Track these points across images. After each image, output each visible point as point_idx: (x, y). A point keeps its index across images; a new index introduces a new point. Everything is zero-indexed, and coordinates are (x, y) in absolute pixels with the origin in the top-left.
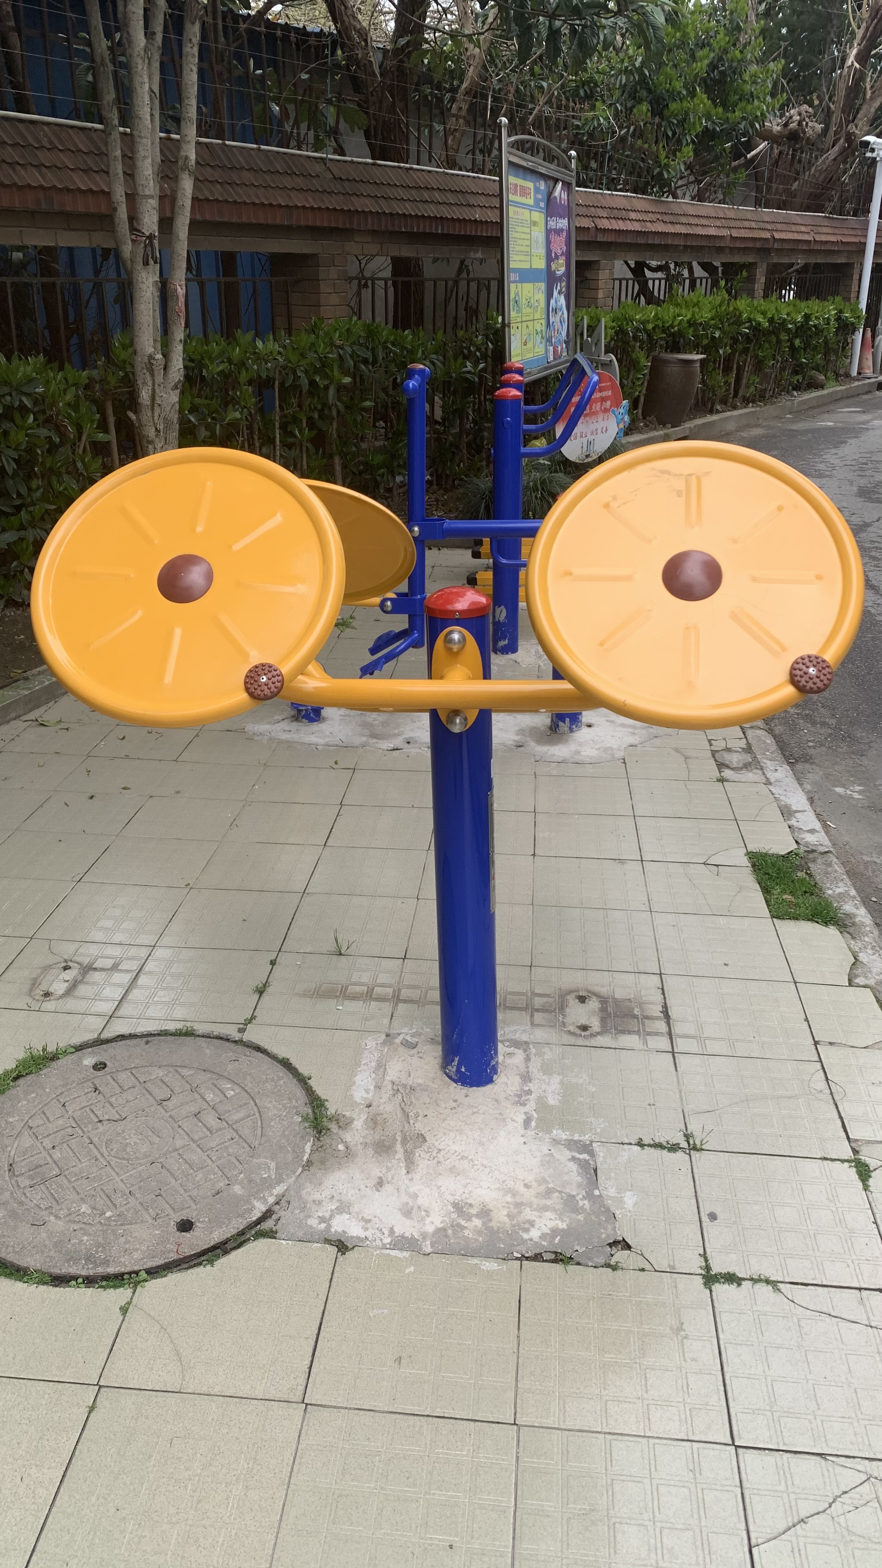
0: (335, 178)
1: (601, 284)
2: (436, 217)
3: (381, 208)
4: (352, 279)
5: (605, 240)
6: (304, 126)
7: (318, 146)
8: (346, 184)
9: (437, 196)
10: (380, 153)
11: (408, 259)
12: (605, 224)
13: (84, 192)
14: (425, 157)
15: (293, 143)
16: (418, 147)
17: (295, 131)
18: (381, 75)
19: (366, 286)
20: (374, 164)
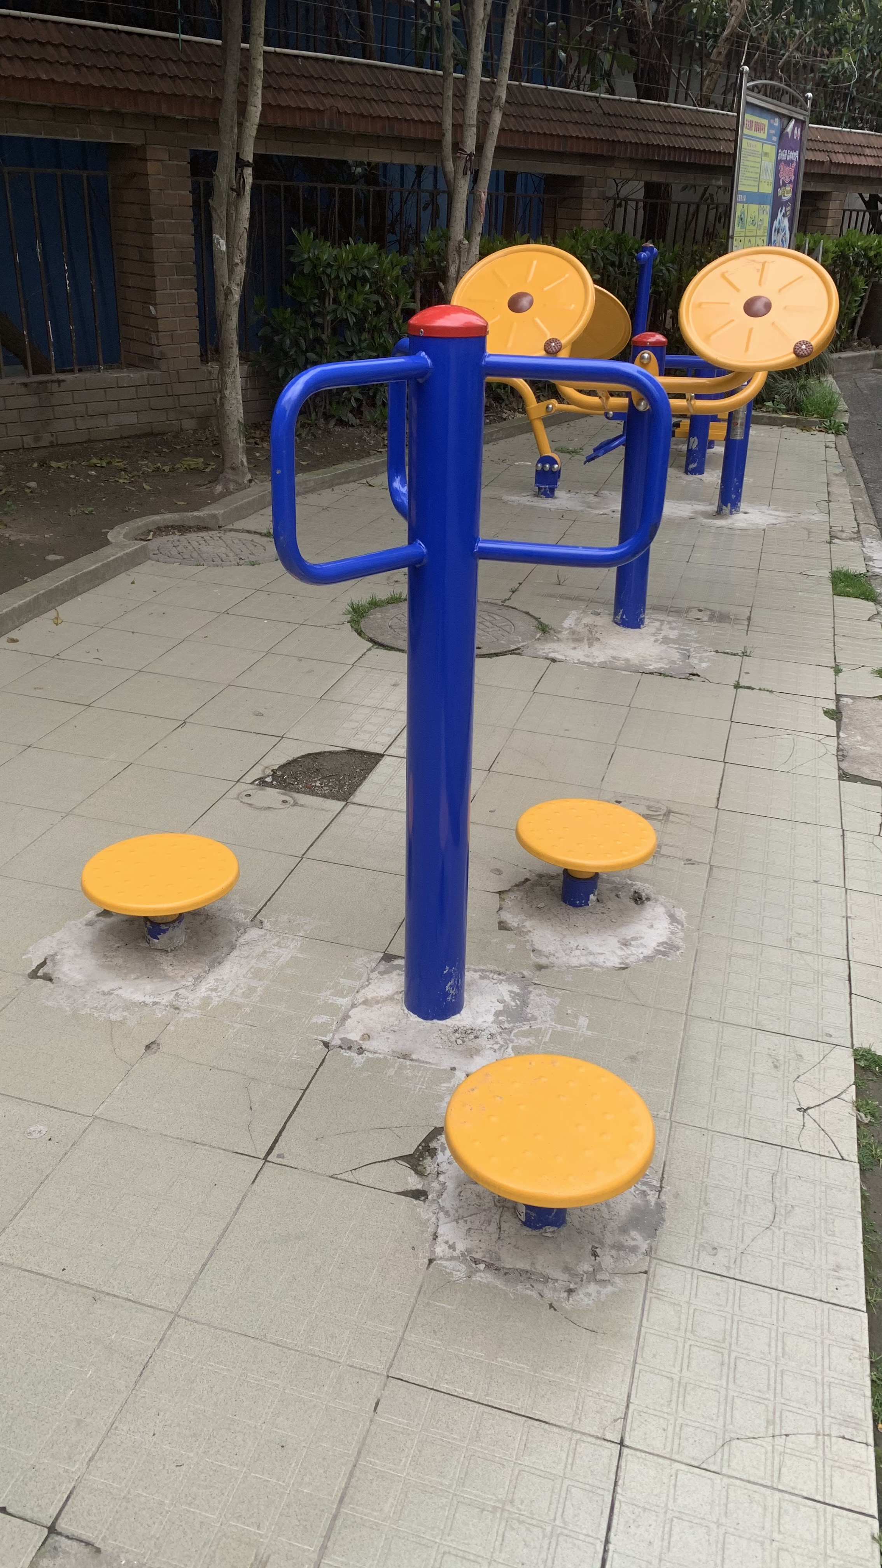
0: (604, 113)
1: (831, 214)
2: (685, 149)
3: (639, 139)
4: (609, 199)
5: (838, 173)
6: (584, 69)
7: (593, 87)
8: (613, 119)
9: (689, 130)
10: (644, 92)
11: (659, 185)
12: (841, 159)
13: (415, 121)
14: (682, 95)
15: (573, 84)
16: (677, 87)
17: (576, 74)
18: (653, 24)
19: (620, 205)
20: (638, 102)
